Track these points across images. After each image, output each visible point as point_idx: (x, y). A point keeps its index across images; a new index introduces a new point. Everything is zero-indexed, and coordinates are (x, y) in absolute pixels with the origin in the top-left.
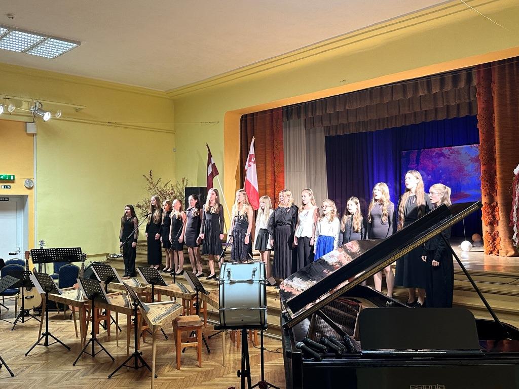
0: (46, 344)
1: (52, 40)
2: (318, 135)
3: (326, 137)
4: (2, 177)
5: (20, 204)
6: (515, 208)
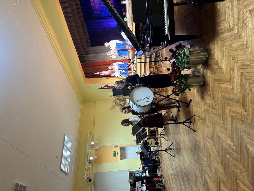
0: (164, 135)
1: (65, 143)
2: (91, 50)
3: (92, 46)
4: (114, 155)
5: (122, 149)
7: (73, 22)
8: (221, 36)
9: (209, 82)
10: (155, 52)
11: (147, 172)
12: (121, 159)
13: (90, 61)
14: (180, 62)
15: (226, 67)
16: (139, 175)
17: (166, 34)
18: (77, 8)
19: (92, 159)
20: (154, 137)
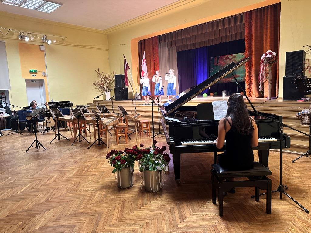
1: (49, 2)
2: (174, 51)
3: (177, 52)
4: (31, 71)
5: (41, 83)
6: (261, 74)
7: (207, 31)
8: (176, 208)
9: (123, 195)
10: (163, 129)
11: (8, 115)
12: (26, 80)
13: (160, 48)
14: (149, 159)
15: (139, 215)
16: (3, 104)
17: (182, 143)
18: (222, 37)
19: (25, 39)
20: (56, 126)
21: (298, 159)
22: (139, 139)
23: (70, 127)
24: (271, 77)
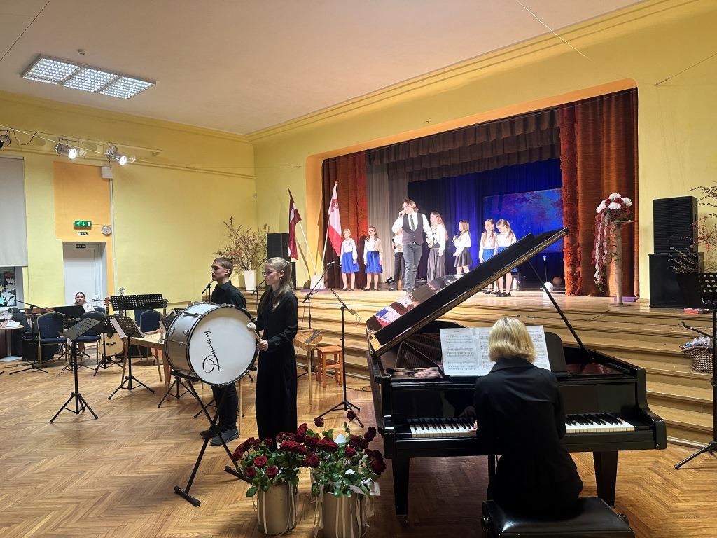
0: (130, 388)
1: (126, 78)
2: (401, 181)
3: (409, 183)
4: (78, 223)
5: (97, 251)
6: (597, 246)
7: (475, 142)
11: (16, 325)
12: (64, 244)
13: (370, 177)
14: (334, 466)
16: (8, 299)
17: (413, 431)
18: (508, 154)
19: (70, 154)
20: (126, 353)
21: (689, 460)
22: (316, 393)
23: (157, 357)
24: (620, 253)
